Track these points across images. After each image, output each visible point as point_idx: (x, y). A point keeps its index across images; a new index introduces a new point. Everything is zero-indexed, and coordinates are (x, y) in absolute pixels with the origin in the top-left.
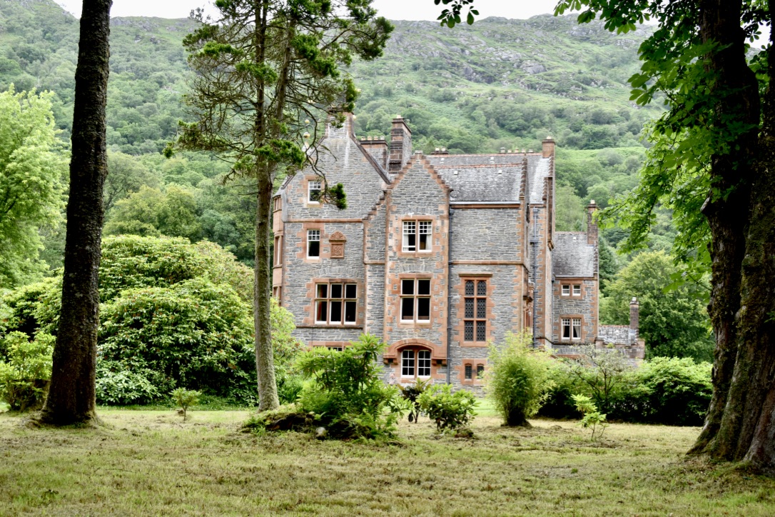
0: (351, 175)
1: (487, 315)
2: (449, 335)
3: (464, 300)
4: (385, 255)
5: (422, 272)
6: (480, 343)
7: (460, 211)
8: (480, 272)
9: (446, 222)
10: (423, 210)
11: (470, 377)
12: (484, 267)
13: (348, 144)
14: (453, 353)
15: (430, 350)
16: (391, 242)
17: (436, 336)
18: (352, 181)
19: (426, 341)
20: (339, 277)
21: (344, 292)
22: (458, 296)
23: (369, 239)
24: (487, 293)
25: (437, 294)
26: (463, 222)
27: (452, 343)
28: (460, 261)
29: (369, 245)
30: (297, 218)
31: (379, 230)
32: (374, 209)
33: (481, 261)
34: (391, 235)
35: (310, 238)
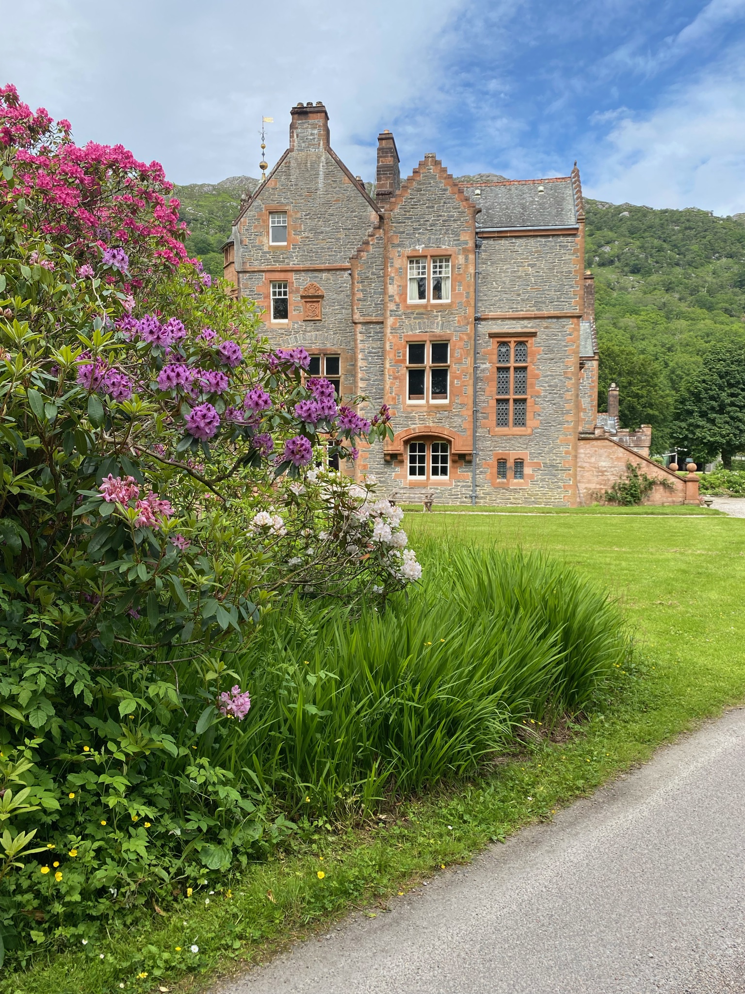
0: (328, 204)
1: (529, 391)
2: (475, 420)
3: (495, 370)
4: (384, 309)
5: (438, 331)
6: (518, 430)
7: (491, 242)
8: (520, 330)
9: (471, 257)
10: (438, 241)
11: (504, 475)
12: (525, 322)
13: (323, 159)
14: (480, 445)
15: (450, 442)
16: (392, 289)
17: (458, 421)
18: (330, 211)
19: (444, 429)
20: (315, 347)
21: (323, 366)
22: (488, 365)
23: (360, 286)
24: (529, 359)
25: (459, 362)
26: (495, 258)
27: (480, 430)
28: (491, 314)
29: (360, 295)
30: (256, 266)
31: (373, 274)
32: (367, 243)
33: (522, 314)
34: (392, 279)
35: (274, 293)
